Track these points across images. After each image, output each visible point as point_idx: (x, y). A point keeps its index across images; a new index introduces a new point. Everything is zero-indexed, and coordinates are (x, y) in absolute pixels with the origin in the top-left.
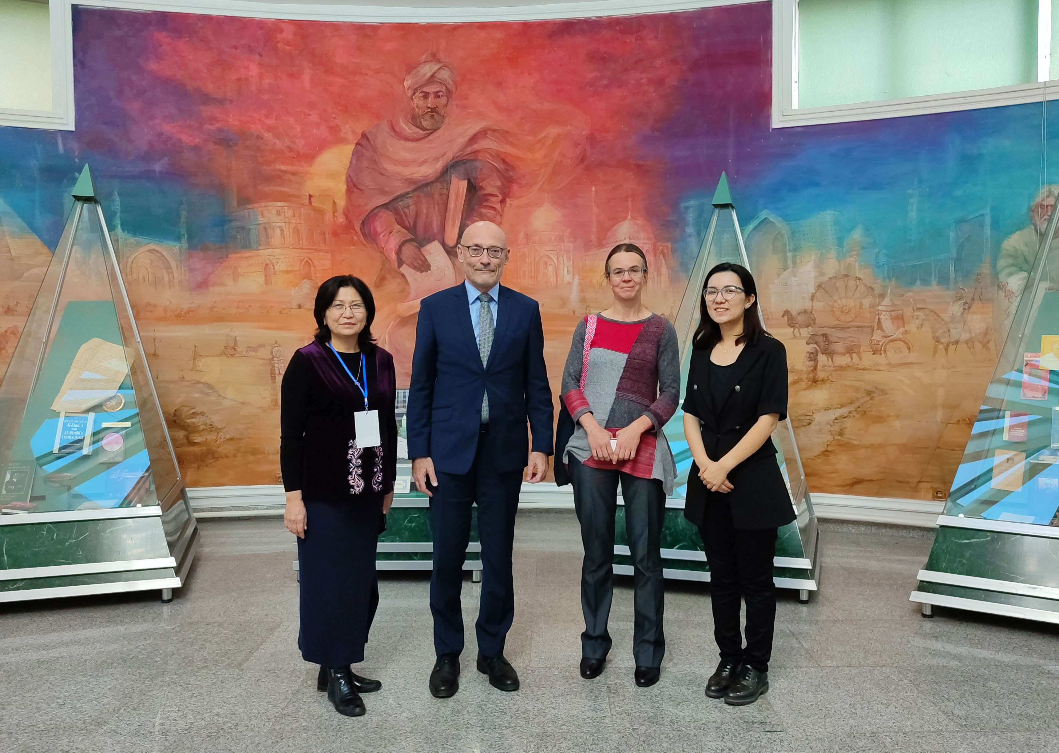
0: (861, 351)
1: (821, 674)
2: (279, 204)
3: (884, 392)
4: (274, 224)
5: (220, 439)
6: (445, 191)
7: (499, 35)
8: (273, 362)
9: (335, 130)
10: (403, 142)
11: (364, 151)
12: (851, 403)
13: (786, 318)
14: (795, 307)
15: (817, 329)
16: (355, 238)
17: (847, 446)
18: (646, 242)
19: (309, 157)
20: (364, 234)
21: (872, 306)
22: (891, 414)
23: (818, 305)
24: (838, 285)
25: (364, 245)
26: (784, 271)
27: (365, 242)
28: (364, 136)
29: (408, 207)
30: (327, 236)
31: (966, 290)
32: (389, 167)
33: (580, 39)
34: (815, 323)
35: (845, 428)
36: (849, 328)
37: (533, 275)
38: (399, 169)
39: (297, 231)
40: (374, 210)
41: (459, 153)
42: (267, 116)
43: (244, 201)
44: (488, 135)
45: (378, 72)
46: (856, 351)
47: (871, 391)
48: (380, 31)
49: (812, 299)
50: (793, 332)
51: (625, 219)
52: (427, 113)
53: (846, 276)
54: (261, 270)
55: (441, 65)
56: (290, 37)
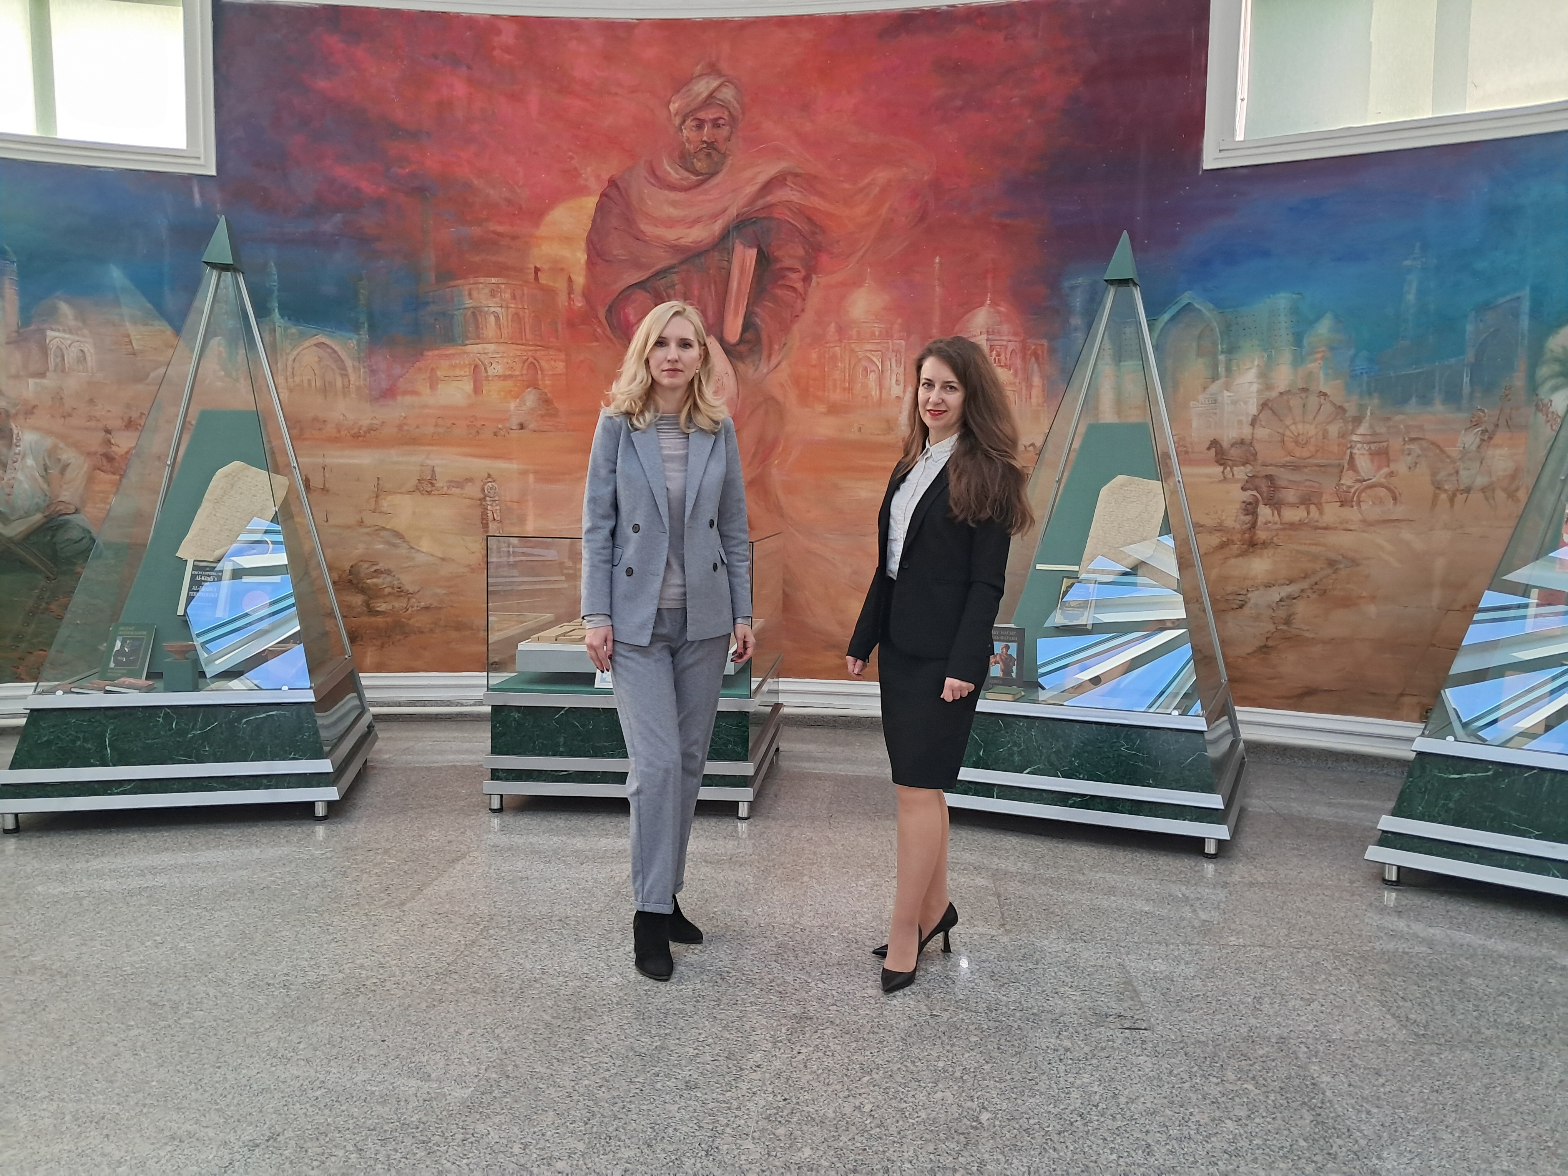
0: (1323, 501)
1: (1219, 955)
2: (493, 280)
3: (1354, 562)
4: (486, 309)
5: (412, 607)
6: (725, 264)
7: (806, 35)
8: (484, 503)
9: (572, 174)
10: (666, 192)
11: (612, 206)
12: (1305, 578)
13: (1213, 450)
14: (1228, 435)
15: (1259, 468)
16: (599, 330)
17: (1295, 641)
18: (1011, 338)
19: (537, 215)
20: (610, 325)
21: (1343, 435)
22: (1364, 594)
23: (1261, 433)
24: (1292, 403)
25: (610, 340)
26: (1213, 382)
27: (612, 336)
28: (612, 183)
29: (672, 286)
30: (560, 327)
31: (1486, 411)
32: (648, 229)
33: (923, 39)
34: (1255, 460)
35: (1294, 614)
36: (1305, 467)
37: (847, 385)
38: (661, 232)
39: (517, 318)
40: (626, 289)
41: (746, 209)
42: (477, 155)
43: (446, 276)
44: (788, 183)
45: (633, 90)
46: (1316, 502)
47: (1335, 561)
48: (636, 30)
49: (1254, 422)
50: (1223, 472)
51: (982, 304)
52: (701, 150)
53: (1305, 390)
54: (467, 374)
55: (722, 79)
56: (511, 41)
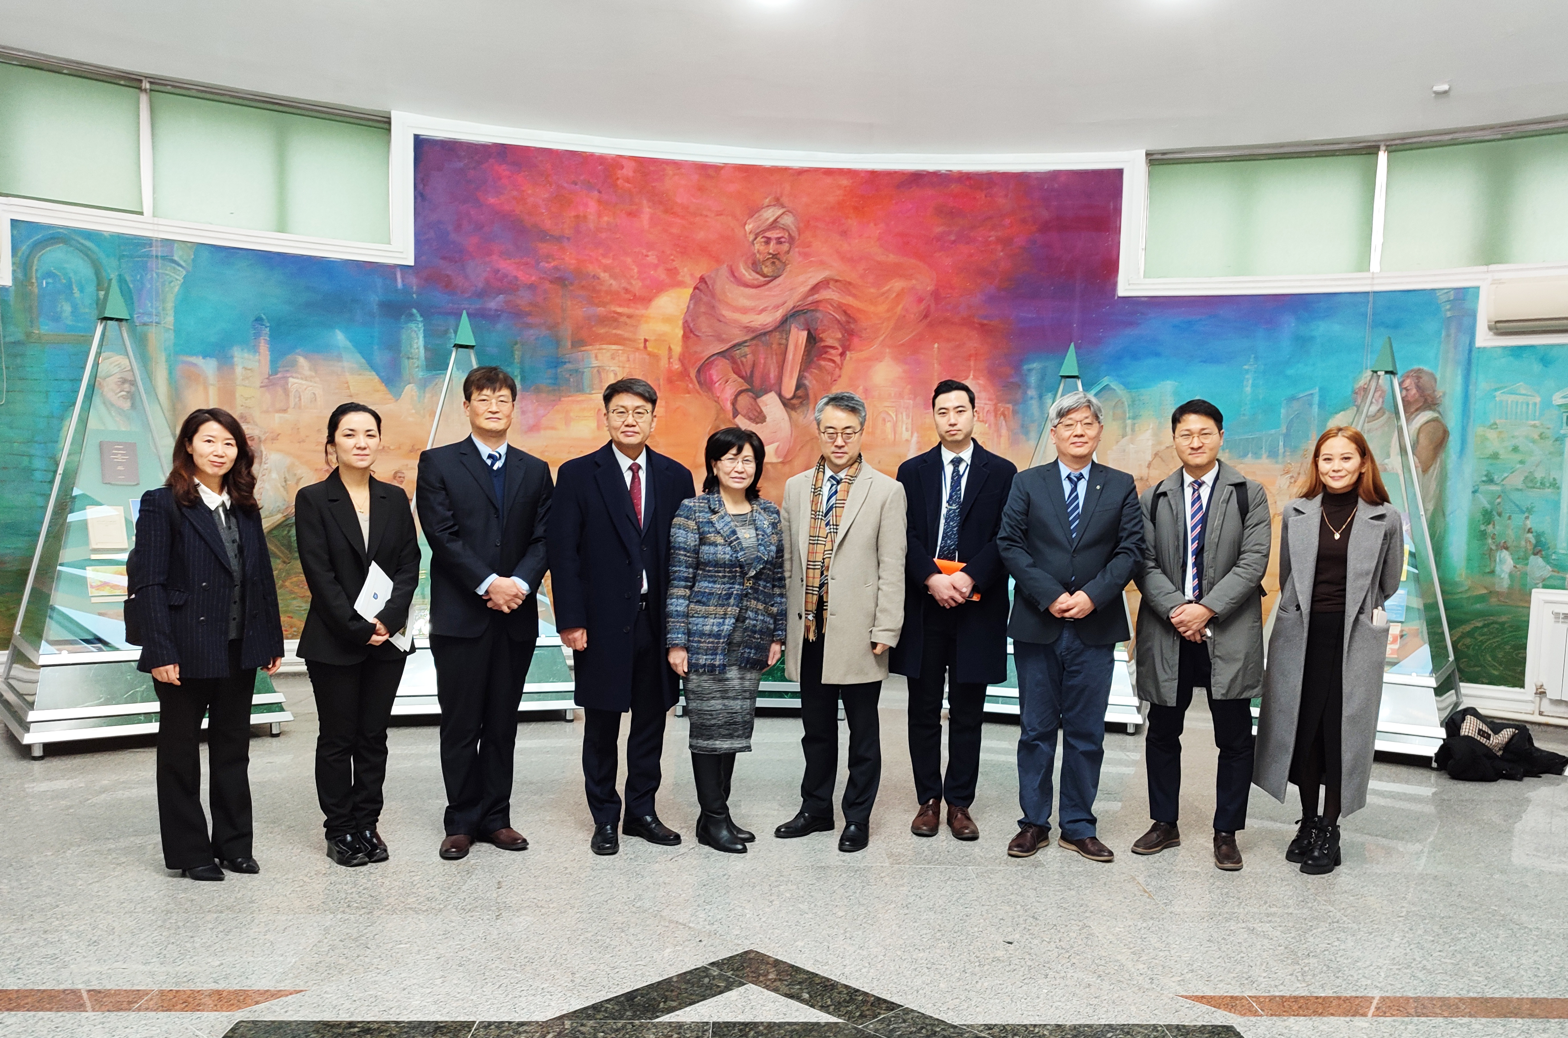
2: (614, 347)
4: (608, 368)
6: (784, 341)
7: (845, 182)
9: (672, 272)
10: (742, 288)
11: (703, 296)
18: (989, 401)
19: (646, 300)
20: (699, 382)
23: (1154, 473)
25: (698, 393)
26: (1123, 438)
27: (700, 390)
28: (702, 279)
29: (745, 356)
30: (661, 382)
32: (727, 313)
33: (929, 192)
38: (737, 316)
40: (709, 357)
42: (604, 256)
43: (579, 343)
44: (830, 285)
45: (719, 214)
48: (722, 172)
49: (1149, 466)
52: (768, 259)
54: (592, 415)
55: (784, 210)
56: (631, 174)
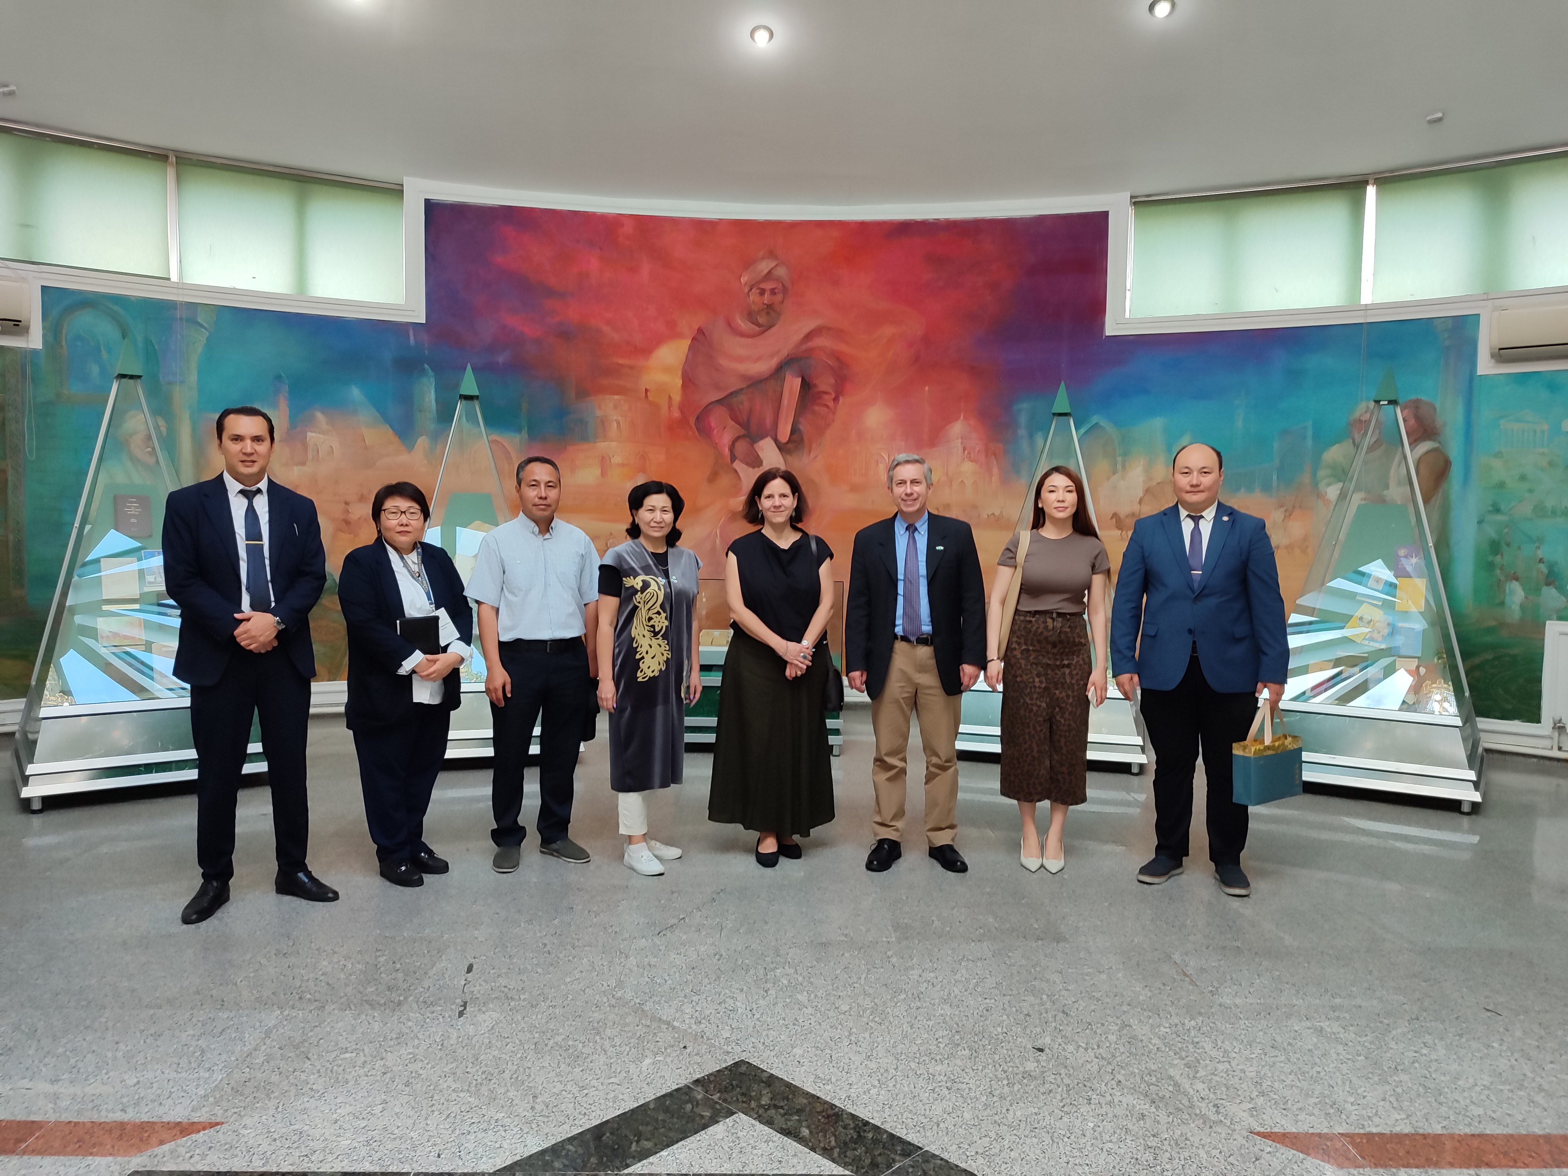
2: (616, 397)
4: (611, 417)
6: (779, 388)
7: (836, 233)
9: (671, 324)
10: (738, 338)
11: (700, 346)
14: (1124, 510)
18: (978, 442)
19: (646, 351)
20: (698, 430)
25: (698, 439)
26: (1114, 474)
27: (699, 437)
28: (700, 331)
29: (742, 403)
30: (662, 430)
33: (917, 241)
37: (864, 472)
38: (734, 365)
39: (633, 424)
40: (708, 405)
42: (606, 310)
43: (583, 393)
44: (822, 333)
45: (715, 267)
48: (718, 227)
49: (1140, 502)
50: (1121, 534)
51: (958, 419)
52: (762, 309)
54: (597, 463)
55: (778, 261)
56: (630, 232)
